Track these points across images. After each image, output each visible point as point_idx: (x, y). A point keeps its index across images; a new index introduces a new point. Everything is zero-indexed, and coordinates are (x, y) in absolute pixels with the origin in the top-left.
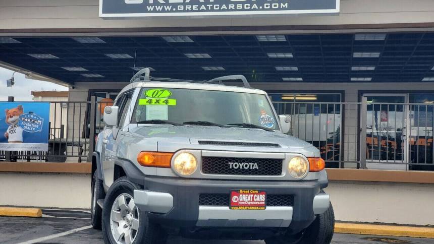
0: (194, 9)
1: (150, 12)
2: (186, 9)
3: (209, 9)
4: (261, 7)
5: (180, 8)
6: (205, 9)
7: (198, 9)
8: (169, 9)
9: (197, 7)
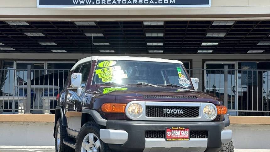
0: (108, 3)
1: (75, 4)
2: (102, 3)
3: (119, 3)
4: (156, 3)
5: (97, 2)
6: (116, 3)
7: (110, 3)
8: (90, 3)
9: (110, 2)
